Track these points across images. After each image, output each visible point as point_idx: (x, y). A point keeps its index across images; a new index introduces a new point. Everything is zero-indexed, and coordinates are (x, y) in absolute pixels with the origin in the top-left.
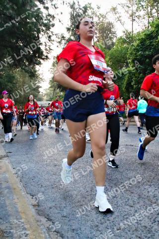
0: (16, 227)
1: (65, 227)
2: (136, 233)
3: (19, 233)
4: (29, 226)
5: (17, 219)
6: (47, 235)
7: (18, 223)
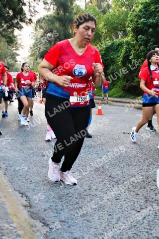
0: (8, 233)
1: (65, 234)
4: (23, 232)
5: (8, 223)
7: (10, 228)
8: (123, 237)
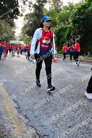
0: (7, 122)
1: (37, 123)
2: (80, 130)
3: (9, 126)
4: (15, 122)
5: (7, 117)
6: (26, 128)
7: (8, 119)
8: (67, 125)
